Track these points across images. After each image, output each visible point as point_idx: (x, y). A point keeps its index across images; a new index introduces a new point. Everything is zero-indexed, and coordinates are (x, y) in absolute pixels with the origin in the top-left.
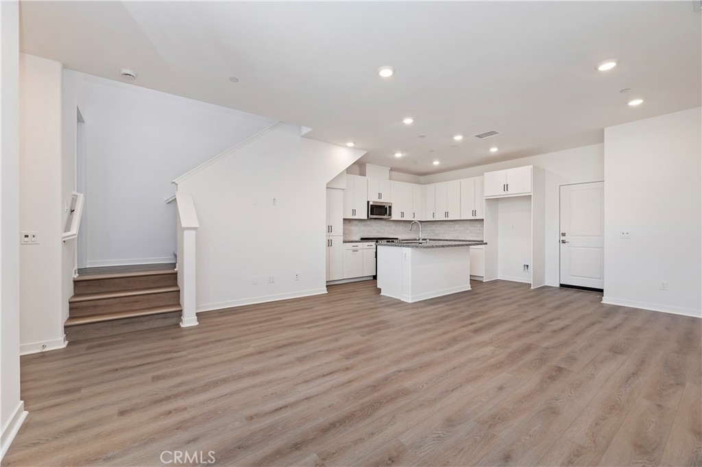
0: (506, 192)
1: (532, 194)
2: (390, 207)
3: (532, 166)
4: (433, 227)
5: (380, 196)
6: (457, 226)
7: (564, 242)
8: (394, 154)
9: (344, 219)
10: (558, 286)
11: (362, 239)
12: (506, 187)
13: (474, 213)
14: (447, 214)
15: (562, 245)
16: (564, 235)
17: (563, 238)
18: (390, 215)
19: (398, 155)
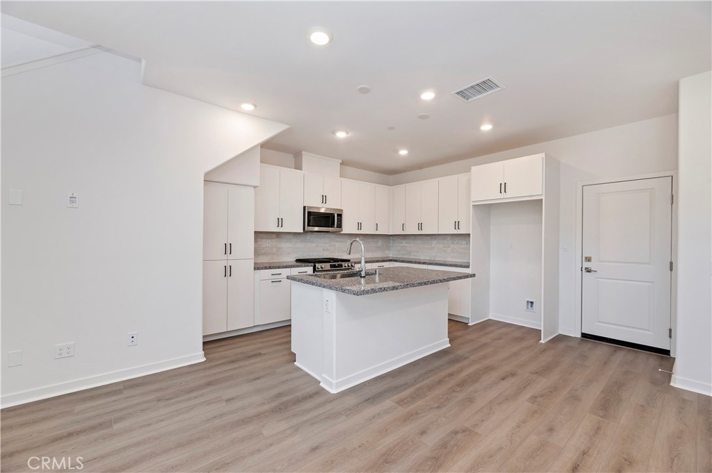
0: (503, 195)
1: (543, 198)
2: (340, 216)
3: (543, 155)
4: (404, 243)
5: (324, 199)
6: (434, 243)
7: (588, 271)
8: (334, 133)
9: (256, 233)
10: (579, 336)
11: (298, 261)
12: (503, 188)
13: (457, 225)
14: (420, 226)
15: (586, 274)
16: (588, 259)
17: (586, 265)
18: (340, 226)
19: (341, 135)
